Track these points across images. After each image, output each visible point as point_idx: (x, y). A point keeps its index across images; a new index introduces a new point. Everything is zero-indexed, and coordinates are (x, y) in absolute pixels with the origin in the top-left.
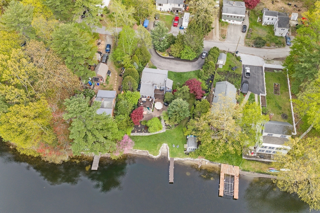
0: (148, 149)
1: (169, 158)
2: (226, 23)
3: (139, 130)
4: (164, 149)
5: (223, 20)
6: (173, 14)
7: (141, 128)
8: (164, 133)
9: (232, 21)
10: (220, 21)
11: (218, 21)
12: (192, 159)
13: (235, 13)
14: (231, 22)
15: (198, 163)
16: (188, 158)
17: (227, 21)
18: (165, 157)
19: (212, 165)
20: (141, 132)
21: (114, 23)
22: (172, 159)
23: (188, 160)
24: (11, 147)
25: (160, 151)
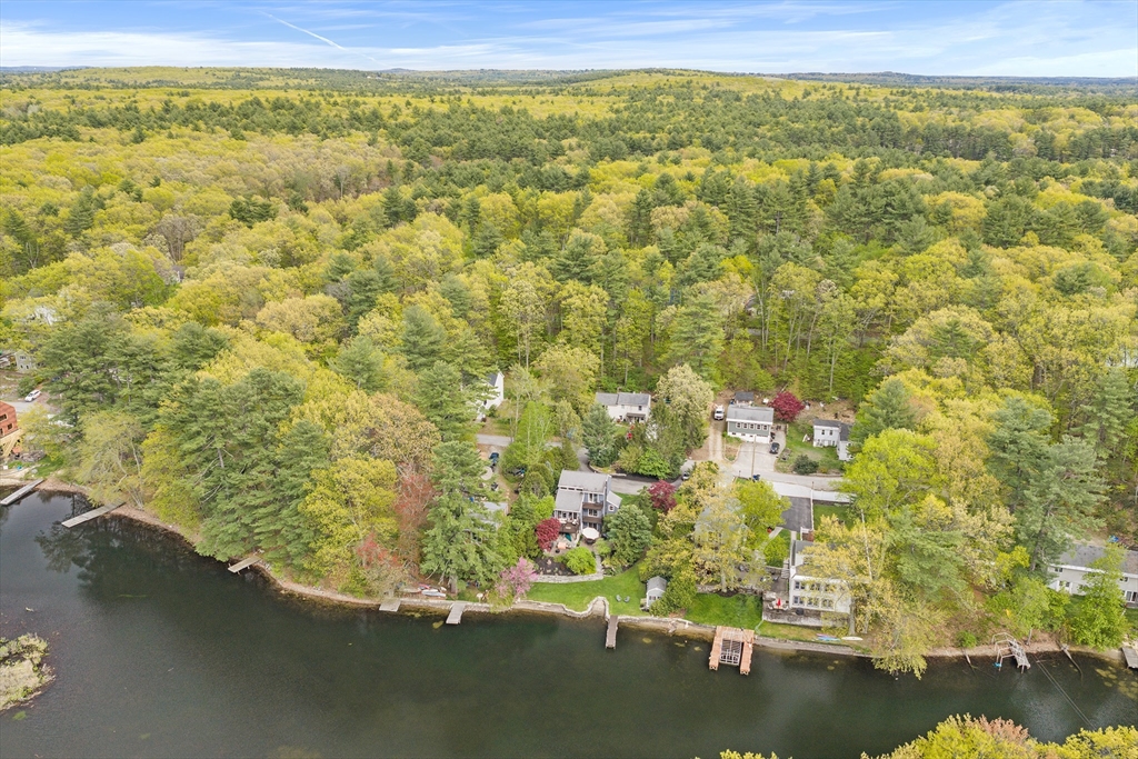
0: (563, 602)
1: (608, 615)
2: (738, 439)
3: (549, 571)
4: (598, 605)
5: (730, 434)
6: (628, 425)
7: (552, 567)
8: (600, 581)
9: (748, 435)
10: (723, 436)
11: (719, 437)
12: (657, 618)
13: (752, 419)
14: (747, 438)
15: (669, 626)
16: (649, 617)
17: (738, 435)
18: (599, 617)
19: (698, 629)
20: (552, 574)
21: (515, 402)
22: (614, 617)
23: (650, 622)
24: (283, 592)
25: (590, 607)
